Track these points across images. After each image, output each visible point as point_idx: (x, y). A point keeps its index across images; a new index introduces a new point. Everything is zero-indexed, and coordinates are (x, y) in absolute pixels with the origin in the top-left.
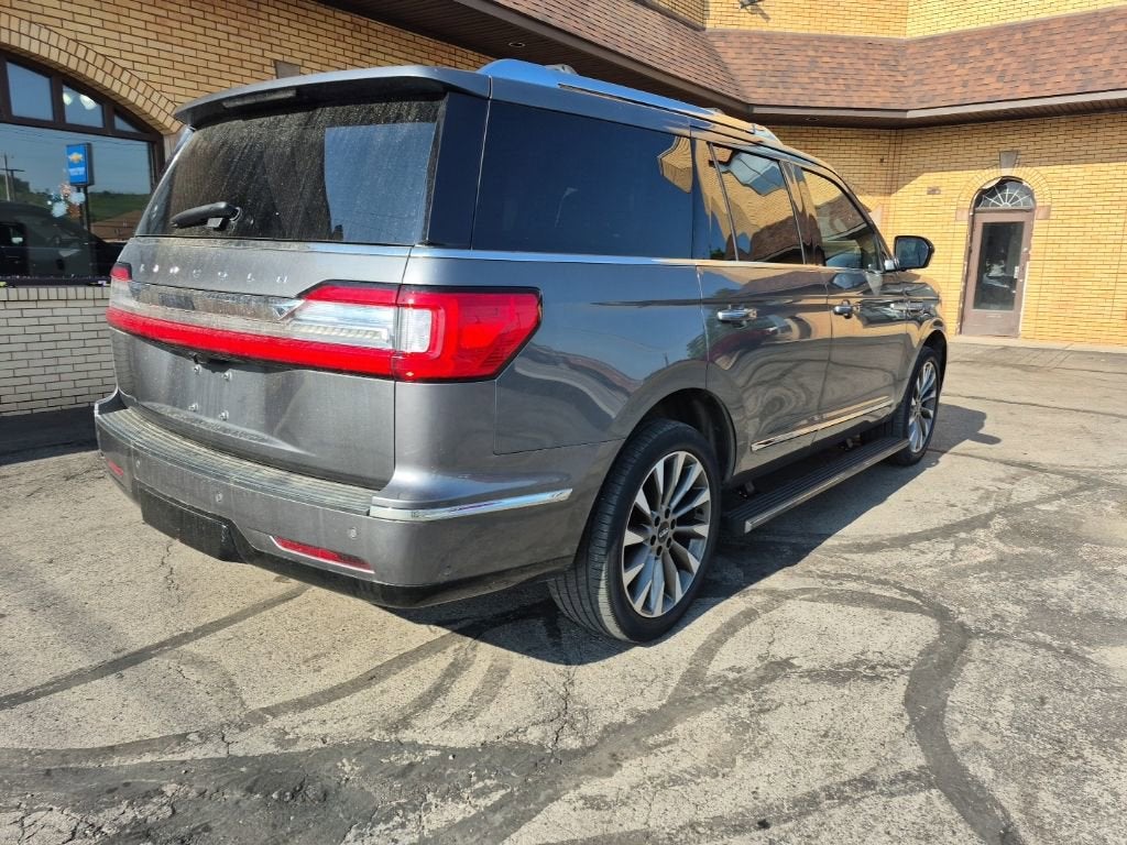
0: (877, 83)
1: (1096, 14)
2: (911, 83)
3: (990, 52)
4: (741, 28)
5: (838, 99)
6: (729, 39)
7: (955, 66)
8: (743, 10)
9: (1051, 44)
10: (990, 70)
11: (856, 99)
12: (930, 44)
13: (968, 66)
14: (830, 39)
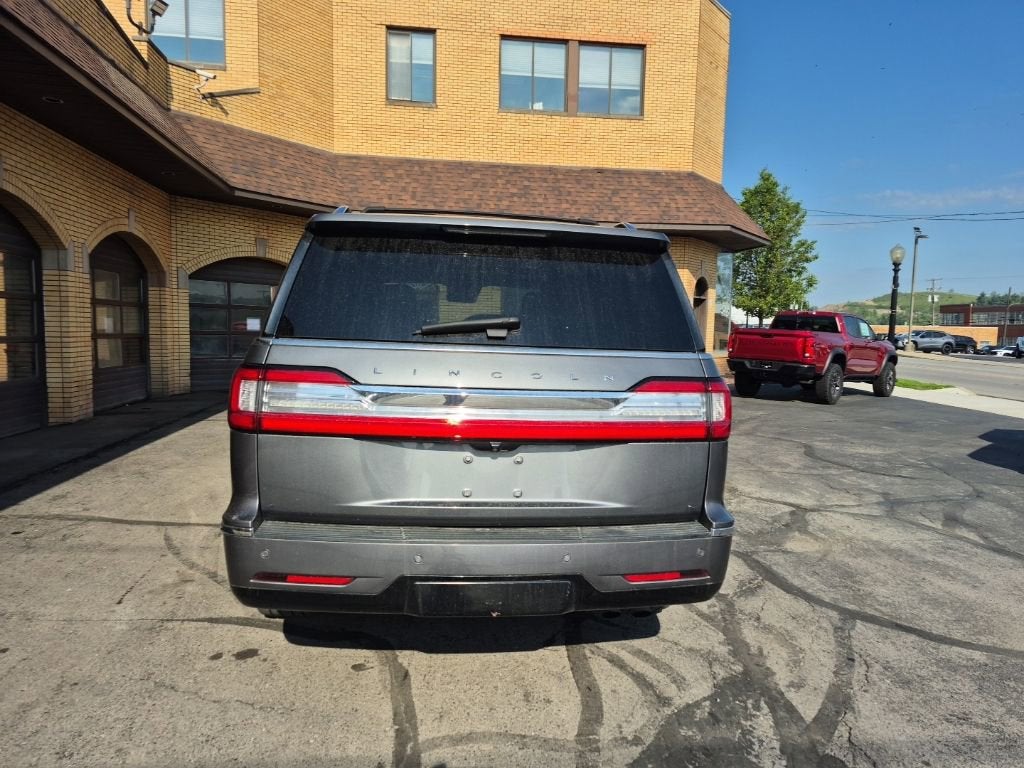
0: (325, 185)
1: (461, 163)
2: (349, 189)
3: (400, 176)
4: (204, 116)
5: (300, 194)
6: (195, 124)
7: (378, 183)
8: (204, 101)
9: (439, 179)
10: (404, 189)
11: (315, 196)
12: (354, 161)
13: (388, 184)
14: (280, 141)
